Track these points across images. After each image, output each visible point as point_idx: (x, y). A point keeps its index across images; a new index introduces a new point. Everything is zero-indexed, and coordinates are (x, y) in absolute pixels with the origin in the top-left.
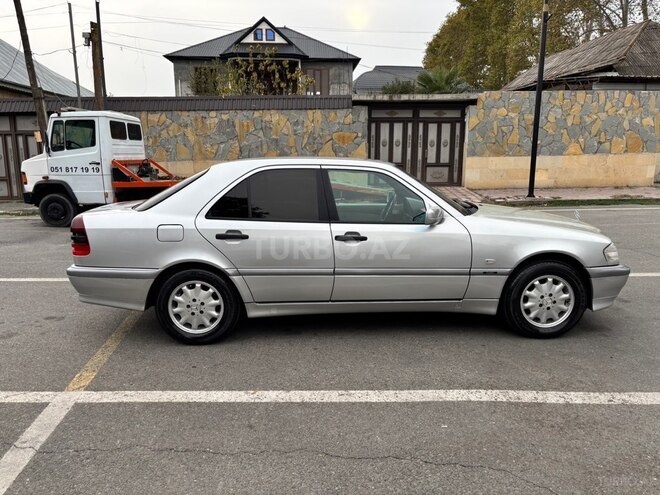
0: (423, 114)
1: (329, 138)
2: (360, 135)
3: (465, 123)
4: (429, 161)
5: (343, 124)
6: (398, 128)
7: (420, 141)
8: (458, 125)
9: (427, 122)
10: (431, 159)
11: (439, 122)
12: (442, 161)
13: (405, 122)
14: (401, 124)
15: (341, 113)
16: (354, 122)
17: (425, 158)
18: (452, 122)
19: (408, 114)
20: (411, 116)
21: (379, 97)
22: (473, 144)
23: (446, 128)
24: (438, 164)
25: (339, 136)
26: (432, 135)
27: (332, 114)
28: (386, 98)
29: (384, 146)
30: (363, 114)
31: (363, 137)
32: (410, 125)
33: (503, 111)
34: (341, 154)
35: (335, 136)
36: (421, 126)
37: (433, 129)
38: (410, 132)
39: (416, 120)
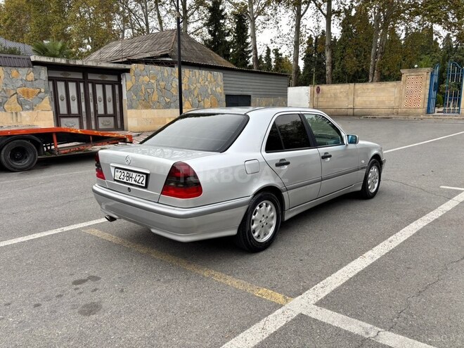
0: (91, 77)
1: (13, 92)
2: (43, 90)
3: (121, 85)
4: (99, 113)
5: (26, 80)
6: (72, 86)
7: (91, 98)
8: (117, 87)
9: (94, 83)
10: (101, 111)
11: (104, 84)
12: (108, 113)
13: (77, 82)
14: (74, 84)
15: (23, 71)
16: (36, 80)
17: (96, 111)
18: (113, 84)
19: (79, 76)
20: (81, 77)
21: (58, 60)
22: (131, 100)
23: (109, 88)
24: (106, 115)
25: (23, 91)
26: (99, 94)
27: (14, 71)
28: (63, 61)
29: (62, 100)
30: (44, 73)
31: (45, 92)
32: (82, 85)
33: (146, 78)
34: (27, 107)
35: (19, 90)
36: (90, 85)
37: (99, 88)
38: (82, 90)
39: (85, 81)
